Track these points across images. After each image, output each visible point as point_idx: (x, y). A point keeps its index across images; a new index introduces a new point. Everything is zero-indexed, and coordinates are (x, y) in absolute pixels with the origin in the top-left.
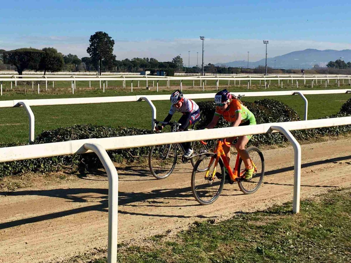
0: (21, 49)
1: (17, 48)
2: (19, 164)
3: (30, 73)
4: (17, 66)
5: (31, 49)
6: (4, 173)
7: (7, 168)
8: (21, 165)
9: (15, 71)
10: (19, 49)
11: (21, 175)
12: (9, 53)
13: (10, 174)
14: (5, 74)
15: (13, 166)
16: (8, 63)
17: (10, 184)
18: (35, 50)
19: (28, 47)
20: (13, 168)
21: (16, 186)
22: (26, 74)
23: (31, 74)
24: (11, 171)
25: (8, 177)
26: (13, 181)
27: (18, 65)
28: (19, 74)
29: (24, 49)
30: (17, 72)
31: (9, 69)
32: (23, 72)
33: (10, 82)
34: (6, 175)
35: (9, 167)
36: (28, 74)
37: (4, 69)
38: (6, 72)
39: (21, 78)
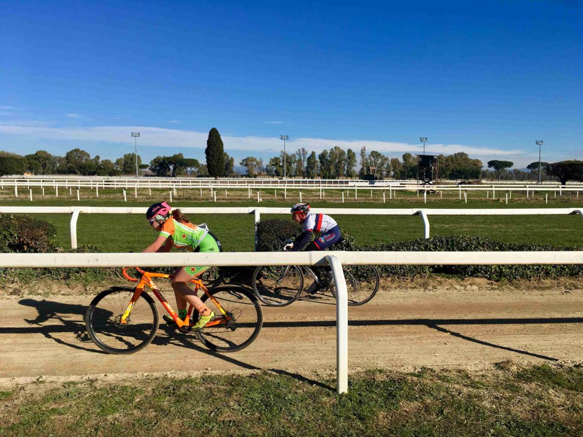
0: (565, 162)
1: (561, 161)
2: (576, 267)
3: (573, 183)
4: (560, 177)
5: (575, 161)
6: (561, 273)
7: (564, 269)
8: (578, 268)
9: (558, 181)
10: (563, 162)
11: (578, 277)
12: (552, 165)
13: (567, 275)
14: (547, 184)
15: (570, 268)
16: (551, 174)
17: (567, 284)
18: (579, 162)
19: (573, 160)
20: (570, 270)
21: (573, 286)
22: (569, 185)
23: (574, 185)
24: (567, 272)
25: (565, 277)
26: (570, 281)
27: (562, 176)
28: (563, 184)
29: (568, 161)
30: (560, 183)
31: (551, 180)
32: (567, 183)
33: (553, 192)
34: (563, 275)
35: (565, 269)
36: (571, 185)
37: (547, 180)
38: (548, 183)
39: (564, 188)
